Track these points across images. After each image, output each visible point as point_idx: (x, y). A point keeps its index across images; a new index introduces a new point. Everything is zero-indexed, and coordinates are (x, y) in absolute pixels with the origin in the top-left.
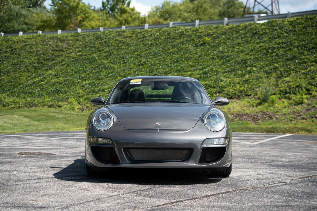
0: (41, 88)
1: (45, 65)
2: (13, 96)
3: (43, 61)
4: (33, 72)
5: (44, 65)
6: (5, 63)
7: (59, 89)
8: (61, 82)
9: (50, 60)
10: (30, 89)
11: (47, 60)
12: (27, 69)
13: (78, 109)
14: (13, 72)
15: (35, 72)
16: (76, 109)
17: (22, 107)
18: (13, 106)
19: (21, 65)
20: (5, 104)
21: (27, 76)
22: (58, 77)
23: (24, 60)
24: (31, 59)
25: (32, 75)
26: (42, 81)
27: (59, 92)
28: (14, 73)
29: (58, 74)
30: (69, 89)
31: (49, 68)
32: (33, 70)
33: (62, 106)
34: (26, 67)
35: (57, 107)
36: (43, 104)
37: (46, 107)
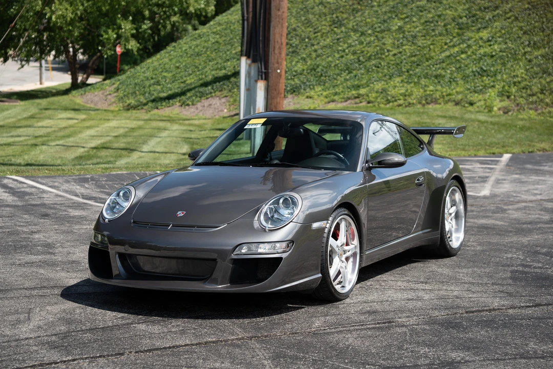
0: (458, 66)
1: (480, 20)
2: (411, 83)
3: (478, 13)
4: (455, 35)
5: (477, 20)
6: (415, 19)
7: (485, 69)
8: (494, 53)
9: (490, 9)
10: (439, 68)
11: (485, 8)
12: (446, 30)
13: (499, 109)
14: (422, 36)
15: (458, 35)
16: (495, 109)
17: (413, 104)
18: (401, 102)
19: (437, 22)
20: (389, 98)
21: (443, 44)
22: (492, 43)
23: (444, 13)
24: (456, 10)
25: (451, 40)
26: (462, 53)
27: (485, 74)
28: (423, 38)
29: (493, 38)
30: (503, 68)
31: (483, 26)
32: (456, 31)
33: (475, 103)
34: (445, 25)
35: (466, 105)
36: (447, 98)
37: (450, 104)
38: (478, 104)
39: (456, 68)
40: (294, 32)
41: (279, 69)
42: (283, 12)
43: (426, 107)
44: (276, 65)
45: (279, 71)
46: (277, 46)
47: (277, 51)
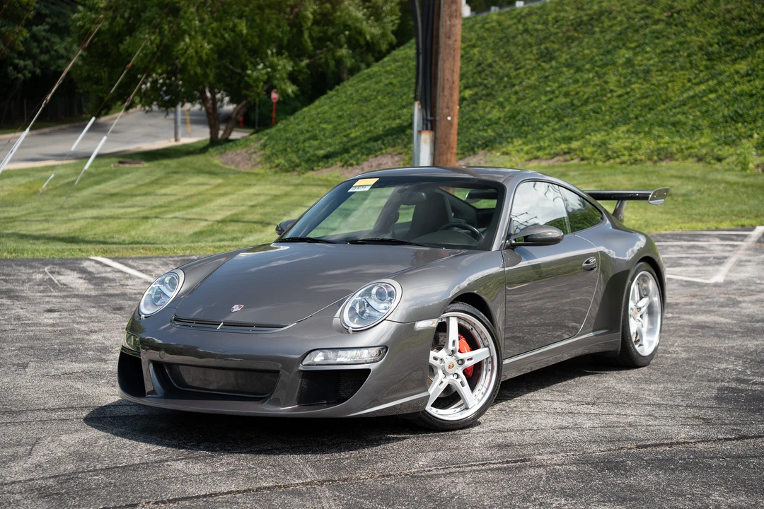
0: (704, 109)
1: (737, 48)
2: (639, 133)
3: (735, 38)
4: (702, 68)
5: (733, 48)
6: (648, 49)
7: (741, 112)
8: (754, 92)
9: (753, 32)
10: (678, 113)
11: (745, 32)
12: (691, 62)
13: (757, 166)
14: (657, 71)
15: (707, 68)
16: (751, 166)
17: (641, 160)
18: (625, 158)
19: (678, 51)
20: (610, 153)
21: (686, 81)
22: (752, 78)
23: (688, 39)
24: (705, 35)
25: (697, 75)
26: (711, 92)
27: (740, 119)
28: (659, 73)
29: (753, 70)
31: (741, 56)
32: (704, 63)
33: (725, 159)
34: (689, 56)
35: (712, 161)
36: (686, 152)
37: (690, 160)
38: (728, 160)
39: (701, 113)
40: (490, 69)
41: (449, 116)
42: (455, 41)
43: (658, 164)
44: (446, 111)
45: (449, 118)
46: (447, 86)
47: (447, 92)
